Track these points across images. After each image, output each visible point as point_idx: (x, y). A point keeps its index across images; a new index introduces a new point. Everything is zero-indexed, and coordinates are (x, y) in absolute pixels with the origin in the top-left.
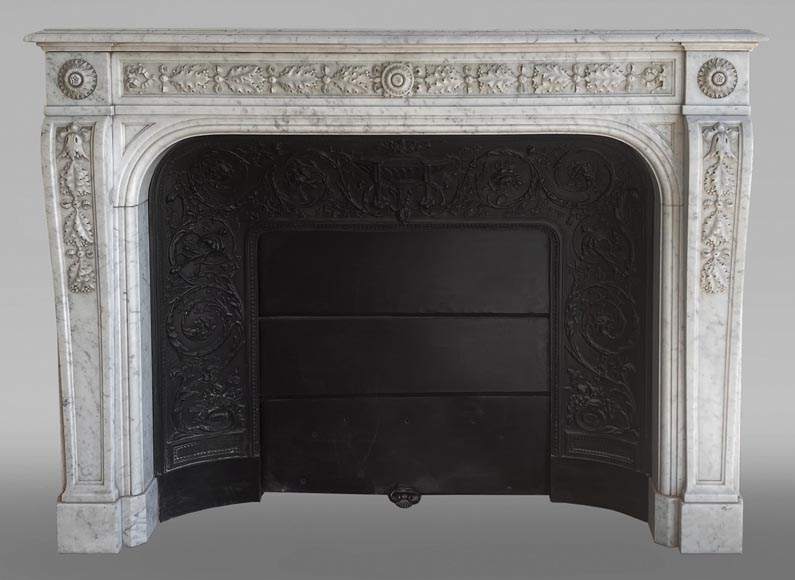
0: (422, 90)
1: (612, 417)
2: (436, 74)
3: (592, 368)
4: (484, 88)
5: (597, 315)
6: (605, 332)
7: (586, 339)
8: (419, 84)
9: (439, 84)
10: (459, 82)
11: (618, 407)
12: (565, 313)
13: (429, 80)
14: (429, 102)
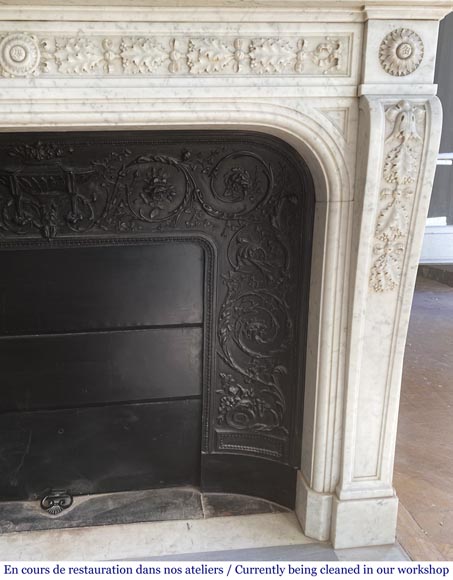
0: (50, 67)
1: (261, 415)
2: (68, 48)
3: (243, 371)
4: (128, 66)
5: (250, 322)
6: (257, 338)
7: (238, 345)
8: (46, 60)
9: (71, 60)
10: (97, 58)
11: (269, 406)
12: (219, 322)
13: (60, 55)
14: (60, 82)
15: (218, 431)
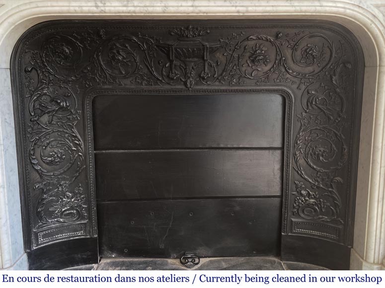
1: (323, 211)
6: (321, 158)
7: (307, 163)
11: (329, 204)
12: (295, 146)
15: (293, 220)
